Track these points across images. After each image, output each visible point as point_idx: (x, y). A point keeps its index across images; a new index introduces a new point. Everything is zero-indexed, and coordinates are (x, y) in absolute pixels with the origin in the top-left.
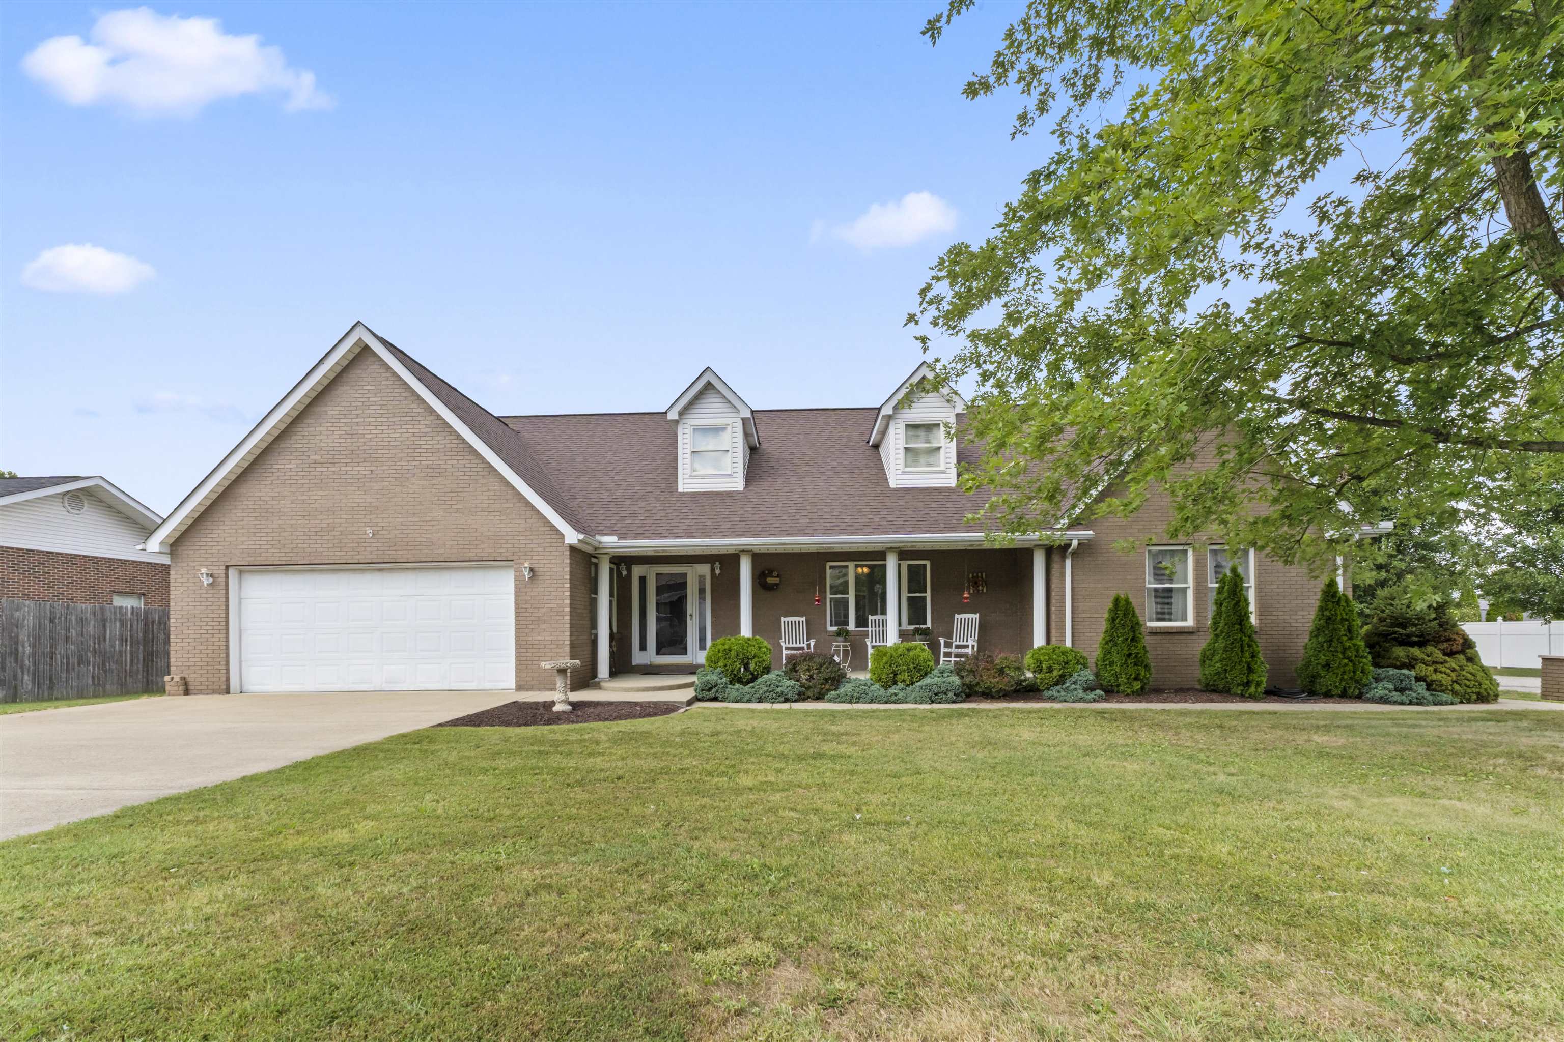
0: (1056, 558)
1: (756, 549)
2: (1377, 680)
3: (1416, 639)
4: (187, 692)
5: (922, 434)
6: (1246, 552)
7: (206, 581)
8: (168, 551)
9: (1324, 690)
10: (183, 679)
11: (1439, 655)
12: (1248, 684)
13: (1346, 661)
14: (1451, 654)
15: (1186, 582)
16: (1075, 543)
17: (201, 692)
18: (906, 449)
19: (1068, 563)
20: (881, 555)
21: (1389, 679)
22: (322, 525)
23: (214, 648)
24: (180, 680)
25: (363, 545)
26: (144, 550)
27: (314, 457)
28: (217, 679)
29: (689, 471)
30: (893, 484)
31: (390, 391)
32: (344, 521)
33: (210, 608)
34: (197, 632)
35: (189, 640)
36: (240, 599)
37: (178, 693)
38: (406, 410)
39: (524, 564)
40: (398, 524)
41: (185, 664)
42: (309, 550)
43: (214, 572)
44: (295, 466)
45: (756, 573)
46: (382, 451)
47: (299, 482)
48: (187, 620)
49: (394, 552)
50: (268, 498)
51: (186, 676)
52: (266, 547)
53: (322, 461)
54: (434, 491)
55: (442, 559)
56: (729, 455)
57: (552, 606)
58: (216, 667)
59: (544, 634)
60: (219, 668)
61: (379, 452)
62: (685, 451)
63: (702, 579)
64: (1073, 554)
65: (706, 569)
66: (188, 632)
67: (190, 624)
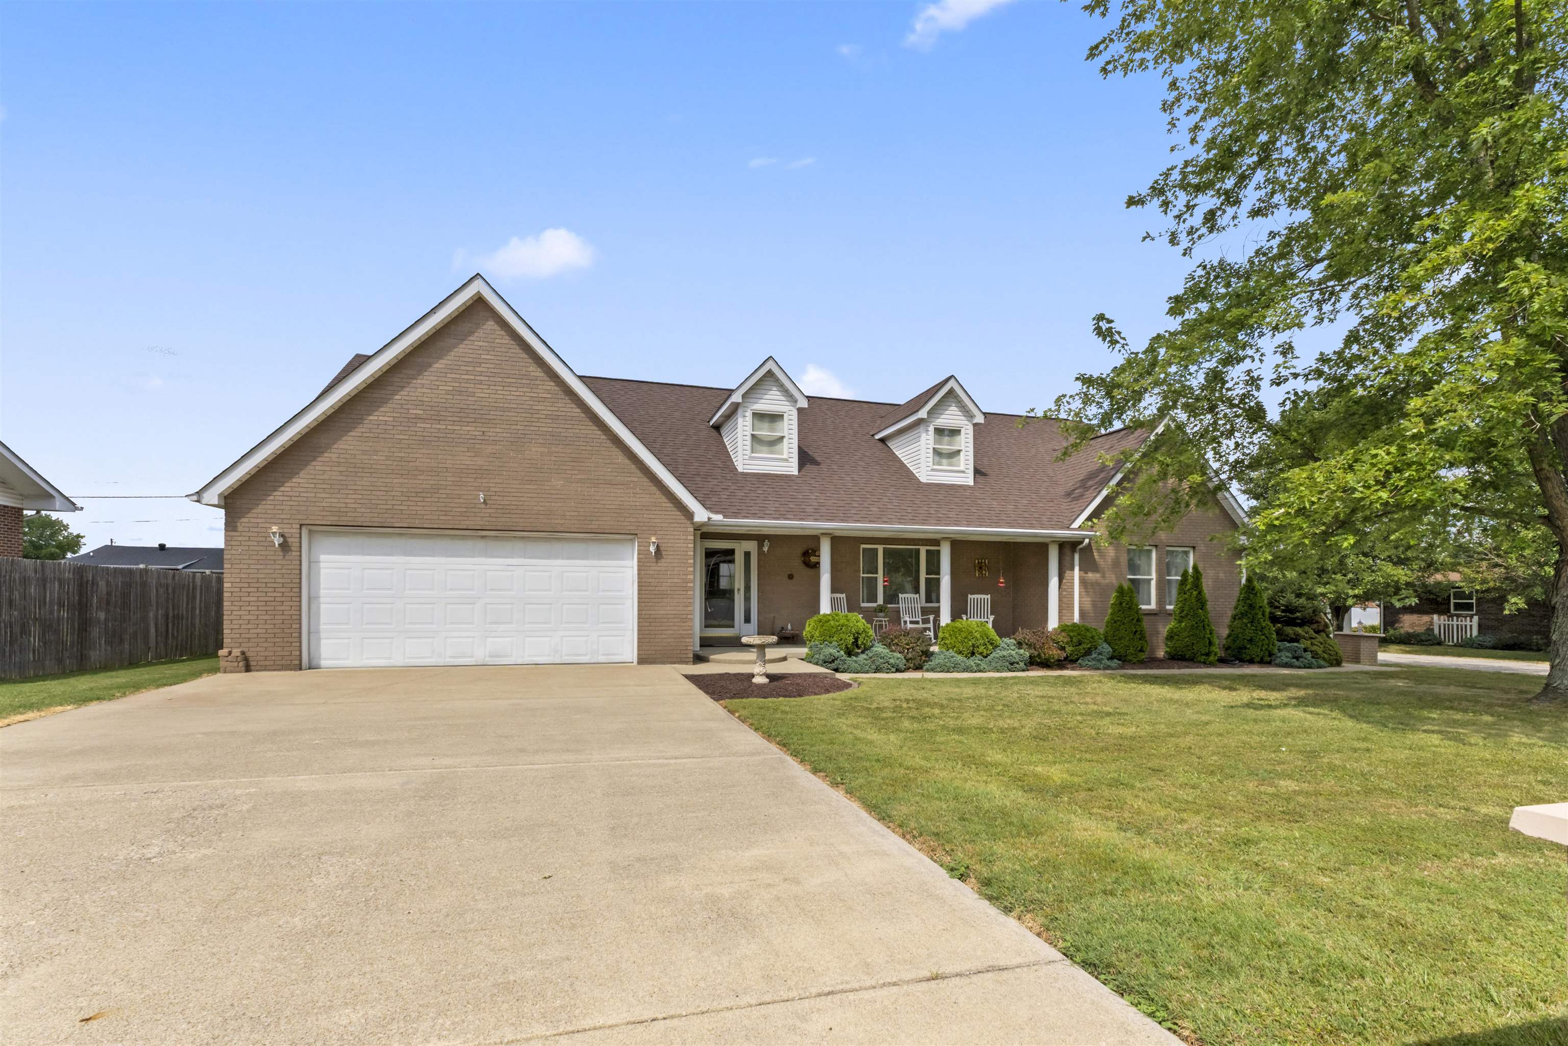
0: (1067, 551)
1: (838, 533)
2: (1280, 650)
3: (1299, 621)
4: (248, 669)
5: (946, 438)
6: (1186, 553)
7: (277, 541)
8: (223, 504)
9: (1248, 658)
10: (243, 653)
11: (1312, 632)
12: (1208, 654)
13: (1263, 637)
14: (1318, 632)
15: (1150, 574)
16: (1087, 541)
17: (265, 668)
18: (935, 450)
19: (1077, 557)
20: (936, 542)
21: (1288, 650)
22: (423, 486)
23: (283, 617)
24: (239, 654)
25: (473, 510)
26: (198, 501)
27: (415, 412)
28: (287, 653)
29: (748, 452)
30: (923, 479)
31: (504, 350)
32: (450, 483)
33: (278, 571)
34: (260, 599)
35: (249, 608)
36: (310, 562)
37: (237, 669)
38: (524, 372)
39: (650, 538)
40: (513, 490)
41: (243, 636)
42: (408, 512)
43: (285, 530)
44: (391, 419)
45: (800, 551)
46: (495, 413)
47: (397, 437)
48: (246, 585)
49: (508, 520)
50: (357, 452)
51: (246, 650)
52: (353, 506)
53: (424, 416)
54: (553, 458)
55: (561, 529)
56: (785, 440)
57: (676, 581)
58: (286, 640)
59: (668, 608)
60: (290, 640)
61: (492, 413)
62: (745, 433)
63: (747, 555)
64: (1081, 549)
65: (751, 546)
66: (247, 599)
67: (252, 590)
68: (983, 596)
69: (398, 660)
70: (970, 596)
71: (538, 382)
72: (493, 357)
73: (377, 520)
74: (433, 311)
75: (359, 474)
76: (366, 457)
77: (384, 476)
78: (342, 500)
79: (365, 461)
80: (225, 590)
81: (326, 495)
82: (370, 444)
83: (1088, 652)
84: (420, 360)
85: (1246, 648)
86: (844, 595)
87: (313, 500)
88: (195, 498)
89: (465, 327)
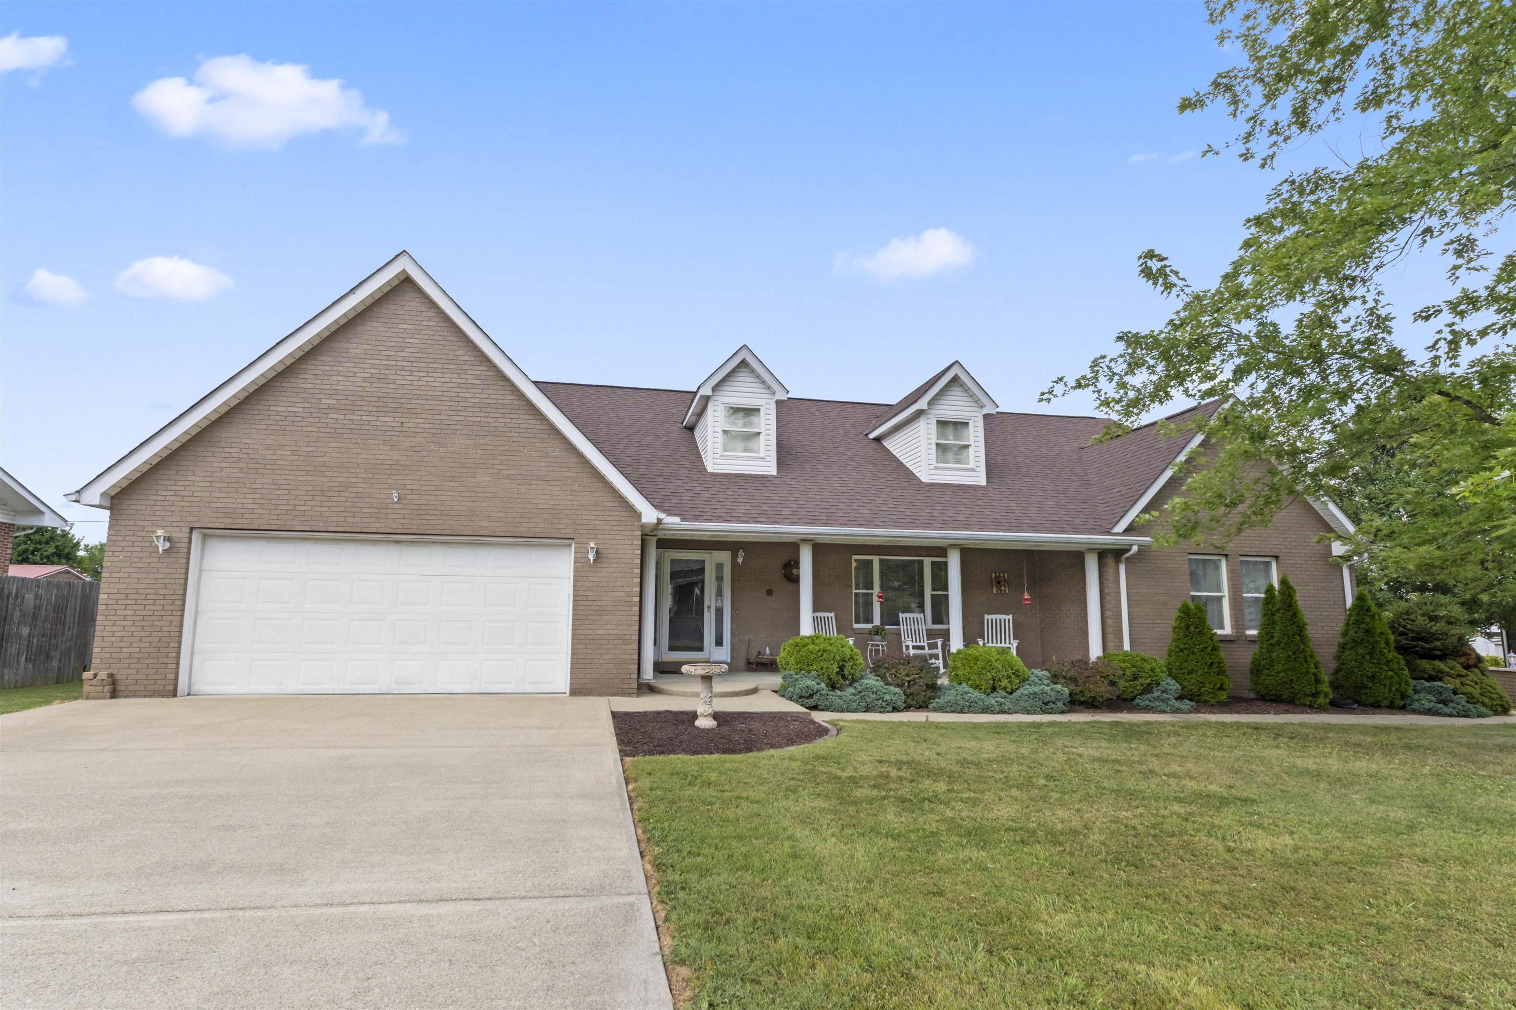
0: (1110, 561)
1: (820, 540)
2: (1416, 692)
3: (1439, 653)
4: (114, 695)
5: (950, 431)
6: (1268, 565)
7: (162, 546)
8: (108, 504)
9: (1371, 700)
10: (111, 676)
11: (1459, 667)
12: (1315, 695)
13: (1391, 673)
14: (1467, 667)
15: (1219, 590)
16: (1135, 549)
17: (135, 694)
18: (938, 445)
19: (1122, 568)
20: (941, 551)
21: (1430, 691)
22: (331, 484)
23: (161, 634)
24: (105, 677)
25: (384, 511)
26: (77, 501)
27: (327, 401)
28: (159, 677)
29: (720, 451)
30: (925, 479)
31: (431, 333)
32: (361, 480)
33: (161, 581)
34: (138, 613)
35: (125, 623)
36: (201, 571)
37: (101, 695)
38: (451, 357)
39: (588, 544)
40: (432, 488)
41: (114, 655)
42: (311, 513)
43: (173, 534)
44: (301, 410)
45: (781, 563)
46: (417, 402)
47: (305, 429)
48: (124, 597)
49: (424, 522)
50: (260, 447)
51: (115, 672)
52: (251, 506)
53: (338, 406)
54: (479, 451)
55: (485, 533)
56: (762, 436)
57: (619, 594)
58: (161, 660)
59: (608, 627)
60: (166, 661)
61: (413, 401)
62: (716, 429)
63: (720, 567)
64: (1127, 559)
65: (724, 557)
66: (124, 613)
67: (129, 602)
68: (1003, 617)
69: (291, 687)
70: (986, 617)
71: (467, 367)
72: (418, 341)
73: (275, 522)
74: (353, 291)
75: (260, 471)
76: (269, 452)
77: (288, 473)
78: (239, 500)
79: (267, 457)
80: (100, 602)
81: (222, 495)
82: (276, 437)
83: (1148, 689)
84: (338, 345)
85: (1366, 687)
86: (833, 615)
87: (208, 500)
88: (74, 498)
89: (390, 309)
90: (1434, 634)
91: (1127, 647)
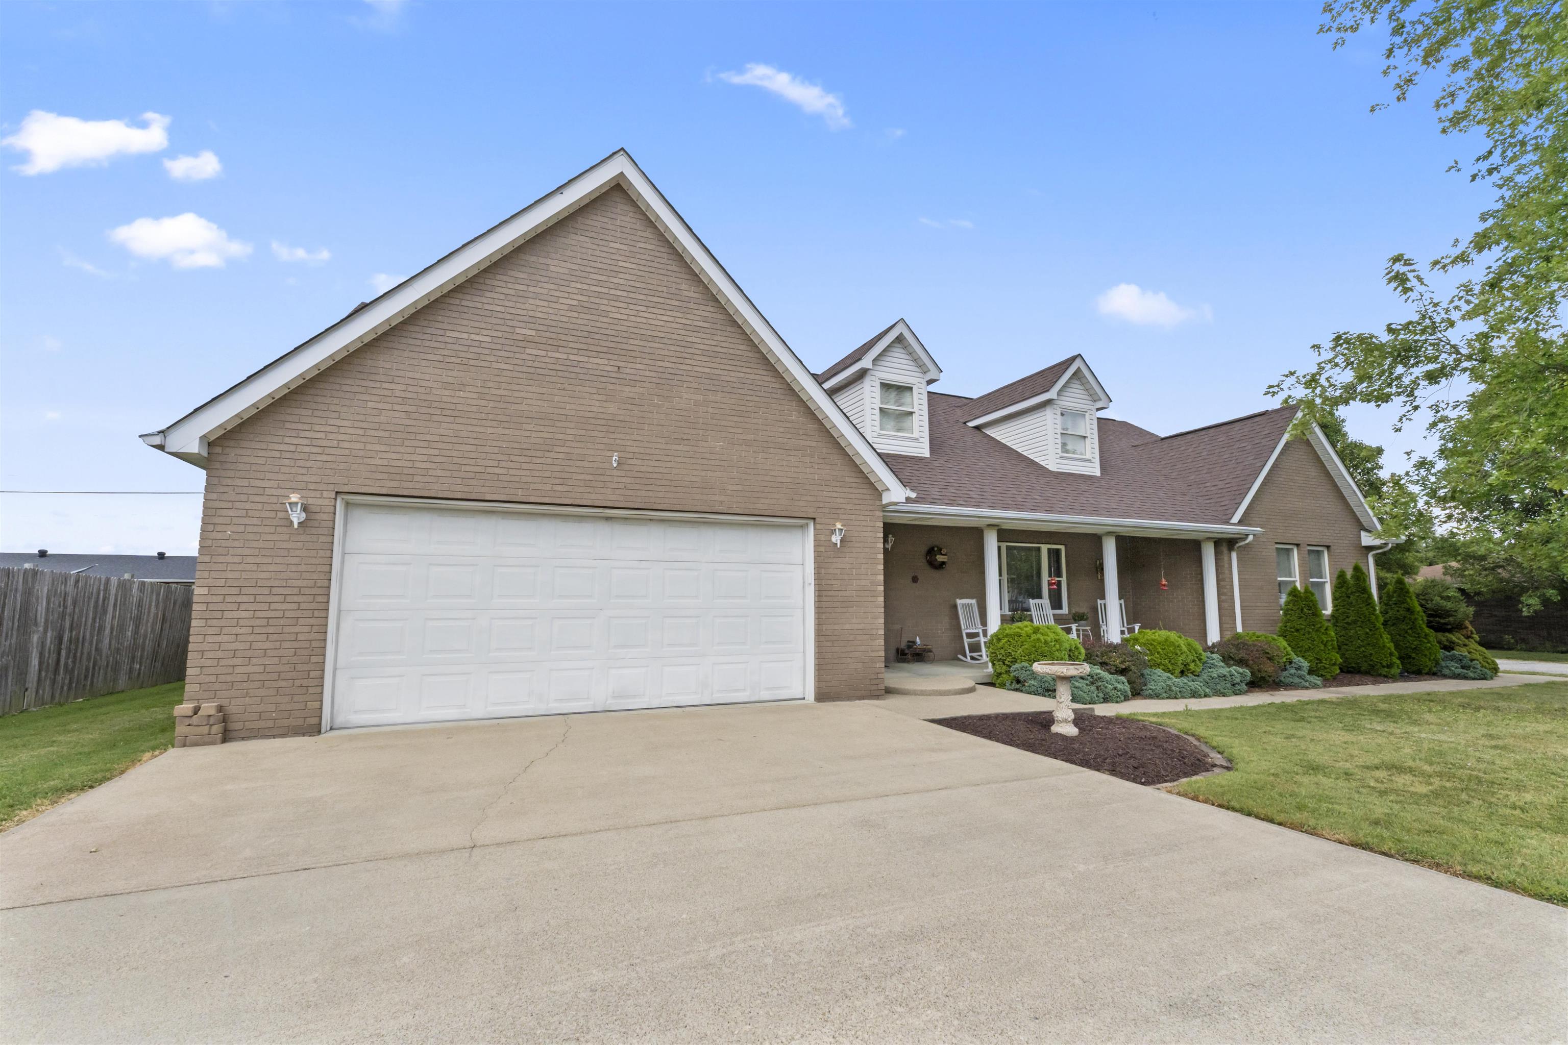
0: (1224, 548)
1: (1006, 524)
2: (1442, 660)
4: (226, 737)
5: (1069, 422)
7: (297, 517)
8: (203, 456)
9: (1421, 668)
10: (220, 709)
11: (1463, 639)
12: (1389, 666)
13: (1429, 645)
15: (1294, 576)
16: (1250, 539)
17: (258, 734)
18: (1062, 435)
19: (1235, 555)
21: (1456, 661)
22: (532, 440)
23: (296, 645)
24: (212, 712)
25: (602, 478)
26: (161, 447)
27: (523, 331)
28: (297, 706)
29: (877, 429)
30: (1052, 468)
31: (649, 258)
32: (570, 438)
33: (294, 568)
34: (258, 614)
35: (238, 630)
36: (344, 554)
37: (207, 739)
38: (673, 291)
39: (835, 525)
40: (657, 452)
41: (222, 678)
42: (507, 478)
43: (310, 501)
44: (489, 339)
45: (924, 549)
46: (636, 342)
47: (495, 365)
48: (235, 591)
49: (651, 494)
50: (434, 385)
51: (225, 702)
52: (424, 465)
53: (537, 339)
54: (711, 410)
55: (721, 509)
56: (916, 417)
57: (863, 583)
58: (298, 683)
59: (854, 621)
60: (305, 682)
61: (631, 341)
62: (874, 405)
64: (1238, 548)
66: (236, 614)
67: (244, 599)
69: (477, 709)
71: (692, 305)
72: (633, 266)
73: (458, 488)
75: (435, 418)
76: (447, 393)
77: (475, 422)
78: (407, 457)
79: (445, 399)
80: (195, 599)
81: (383, 448)
82: (455, 373)
84: (534, 259)
86: (974, 601)
87: (361, 453)
88: (157, 440)
89: (596, 221)
90: (1448, 611)
91: (1239, 629)
